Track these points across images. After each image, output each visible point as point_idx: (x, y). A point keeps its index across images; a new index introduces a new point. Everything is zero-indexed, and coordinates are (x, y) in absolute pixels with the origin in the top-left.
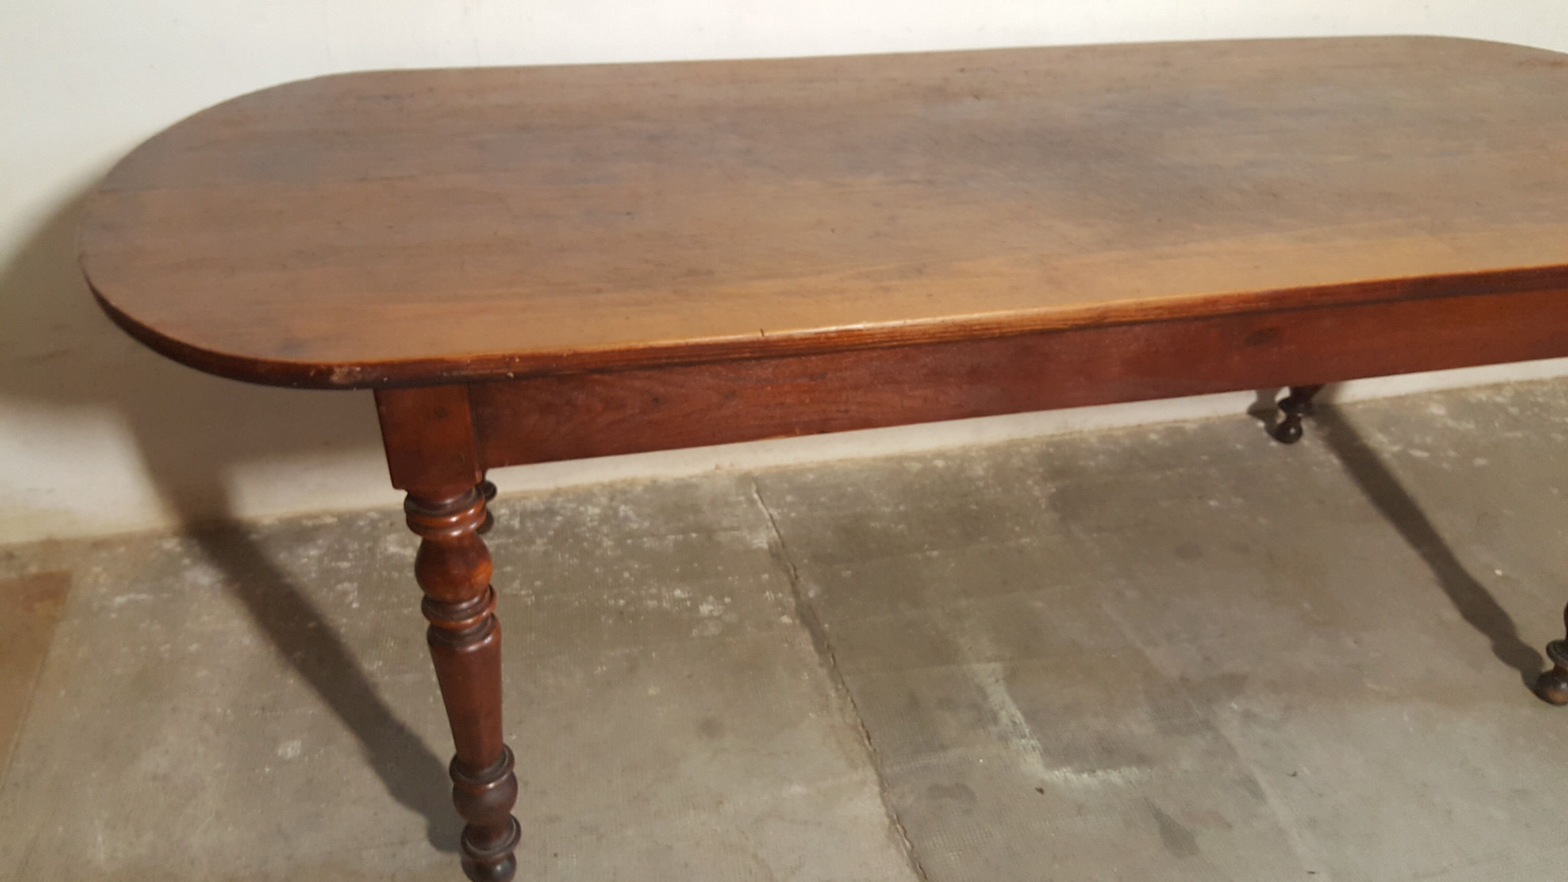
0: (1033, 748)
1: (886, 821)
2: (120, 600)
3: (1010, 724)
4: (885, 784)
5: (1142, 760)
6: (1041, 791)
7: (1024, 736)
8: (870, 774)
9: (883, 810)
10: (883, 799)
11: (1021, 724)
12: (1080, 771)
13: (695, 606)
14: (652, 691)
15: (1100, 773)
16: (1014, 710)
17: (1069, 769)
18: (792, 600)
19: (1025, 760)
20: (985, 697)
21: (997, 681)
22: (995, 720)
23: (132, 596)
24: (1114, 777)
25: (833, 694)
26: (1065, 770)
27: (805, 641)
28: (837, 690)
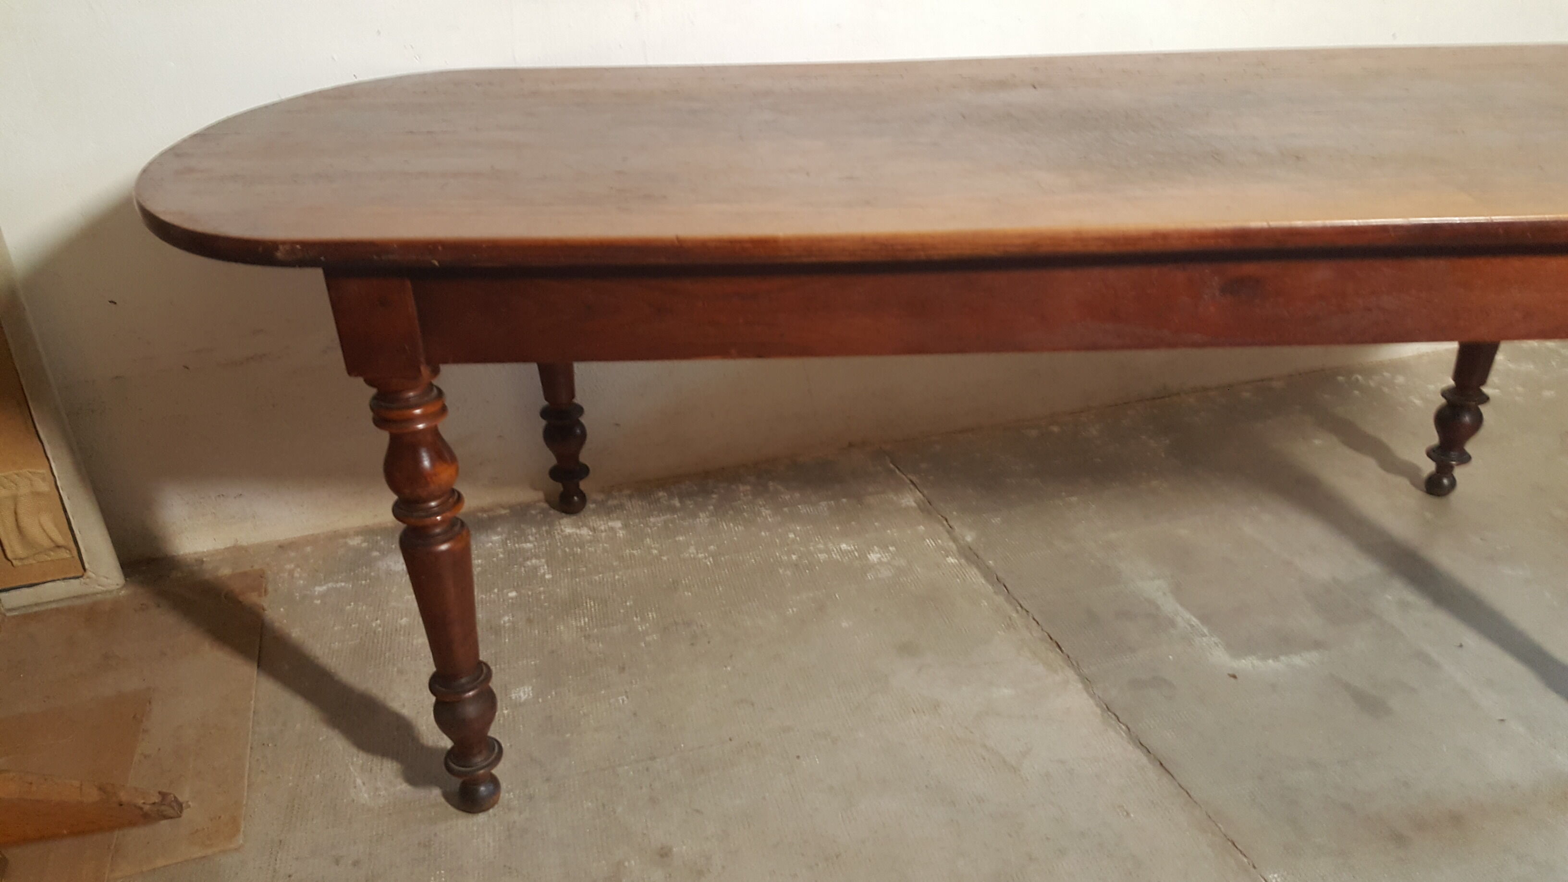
0: (1215, 643)
1: (1098, 711)
2: (319, 589)
3: (1189, 627)
4: (1087, 681)
5: (1318, 645)
6: (1234, 677)
7: (1204, 635)
8: (1071, 674)
9: (1092, 702)
10: (1088, 692)
11: (1198, 625)
12: (1264, 658)
13: (863, 556)
14: (844, 624)
15: (1283, 658)
16: (1188, 615)
17: (1254, 657)
18: (951, 544)
19: (1211, 654)
20: (1158, 608)
21: (1164, 594)
22: (1172, 623)
23: (330, 585)
24: (1297, 660)
25: (1014, 615)
26: (1250, 658)
27: (975, 577)
28: (1017, 611)
